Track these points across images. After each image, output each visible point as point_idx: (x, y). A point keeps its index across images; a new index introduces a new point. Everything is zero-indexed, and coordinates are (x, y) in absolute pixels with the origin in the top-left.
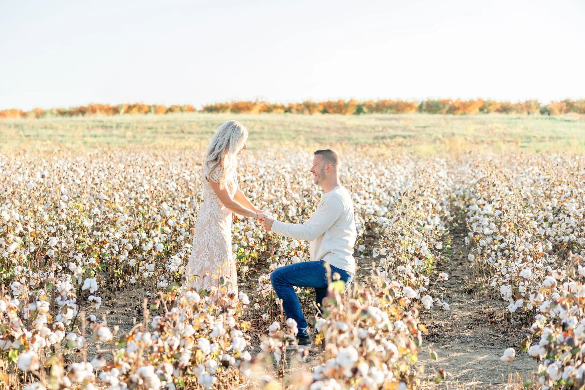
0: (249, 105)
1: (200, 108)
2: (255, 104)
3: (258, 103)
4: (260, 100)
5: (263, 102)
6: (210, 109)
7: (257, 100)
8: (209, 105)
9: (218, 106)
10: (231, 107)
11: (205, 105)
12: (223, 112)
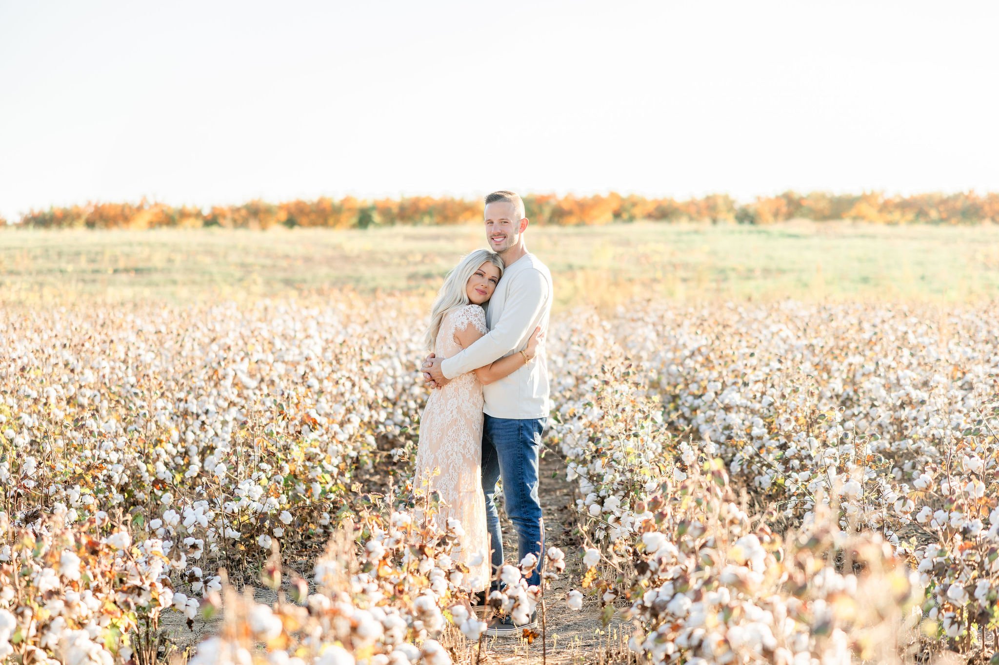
0: (127, 211)
1: (18, 219)
2: (140, 209)
3: (146, 207)
4: (151, 201)
5: (156, 205)
6: (43, 221)
7: (144, 199)
8: (36, 211)
9: (58, 213)
10: (84, 218)
11: (26, 212)
12: (71, 225)
